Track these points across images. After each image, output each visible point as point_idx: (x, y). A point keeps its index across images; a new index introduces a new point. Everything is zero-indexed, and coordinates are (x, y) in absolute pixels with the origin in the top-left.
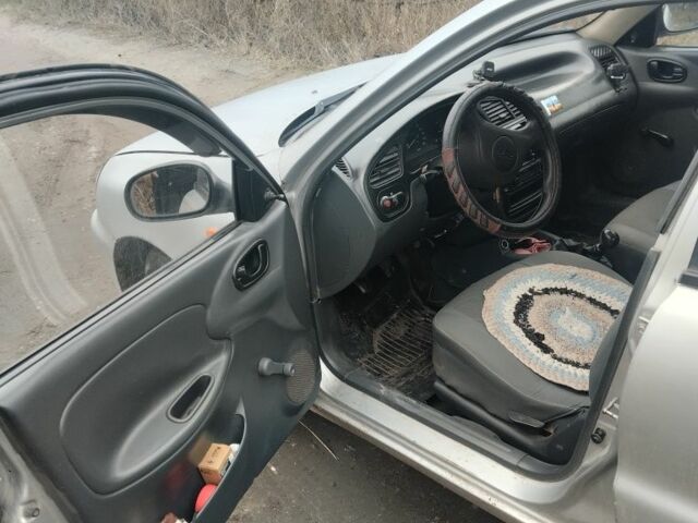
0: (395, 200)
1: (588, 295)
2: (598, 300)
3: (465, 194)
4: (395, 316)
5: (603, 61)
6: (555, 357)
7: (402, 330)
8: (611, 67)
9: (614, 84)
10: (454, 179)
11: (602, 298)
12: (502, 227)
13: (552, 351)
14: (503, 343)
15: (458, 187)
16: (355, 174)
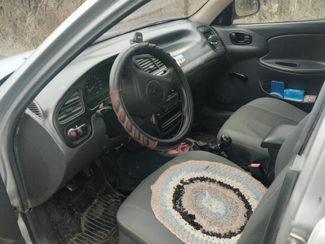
0: (79, 131)
1: (218, 180)
2: (224, 182)
3: (129, 123)
4: (96, 201)
5: (206, 34)
6: (204, 232)
7: (100, 211)
8: (210, 37)
9: (213, 47)
10: (121, 112)
11: (227, 181)
12: (159, 144)
13: (202, 227)
14: (167, 226)
15: (124, 118)
16: (45, 115)
